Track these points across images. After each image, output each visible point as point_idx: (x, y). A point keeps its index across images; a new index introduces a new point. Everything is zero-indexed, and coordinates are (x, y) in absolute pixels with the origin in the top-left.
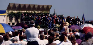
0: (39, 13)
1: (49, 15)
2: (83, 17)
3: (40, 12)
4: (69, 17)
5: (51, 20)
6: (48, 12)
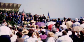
0: (9, 11)
1: (19, 13)
2: (49, 15)
4: (36, 15)
5: (20, 18)
6: (18, 10)
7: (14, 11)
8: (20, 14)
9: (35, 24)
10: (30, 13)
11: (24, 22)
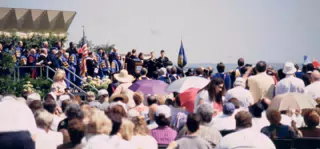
0: (28, 40)
1: (66, 46)
2: (182, 52)
3: (31, 34)
4: (134, 51)
6: (62, 35)
7: (48, 40)
8: (72, 50)
9: (130, 88)
10: (110, 45)
11: (88, 81)
